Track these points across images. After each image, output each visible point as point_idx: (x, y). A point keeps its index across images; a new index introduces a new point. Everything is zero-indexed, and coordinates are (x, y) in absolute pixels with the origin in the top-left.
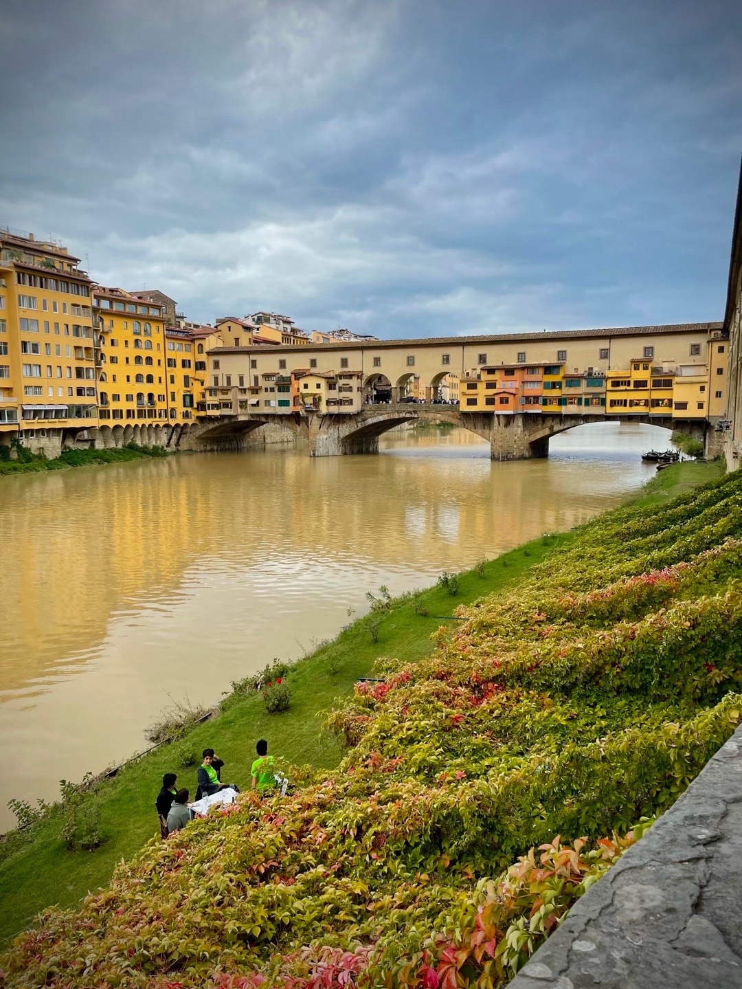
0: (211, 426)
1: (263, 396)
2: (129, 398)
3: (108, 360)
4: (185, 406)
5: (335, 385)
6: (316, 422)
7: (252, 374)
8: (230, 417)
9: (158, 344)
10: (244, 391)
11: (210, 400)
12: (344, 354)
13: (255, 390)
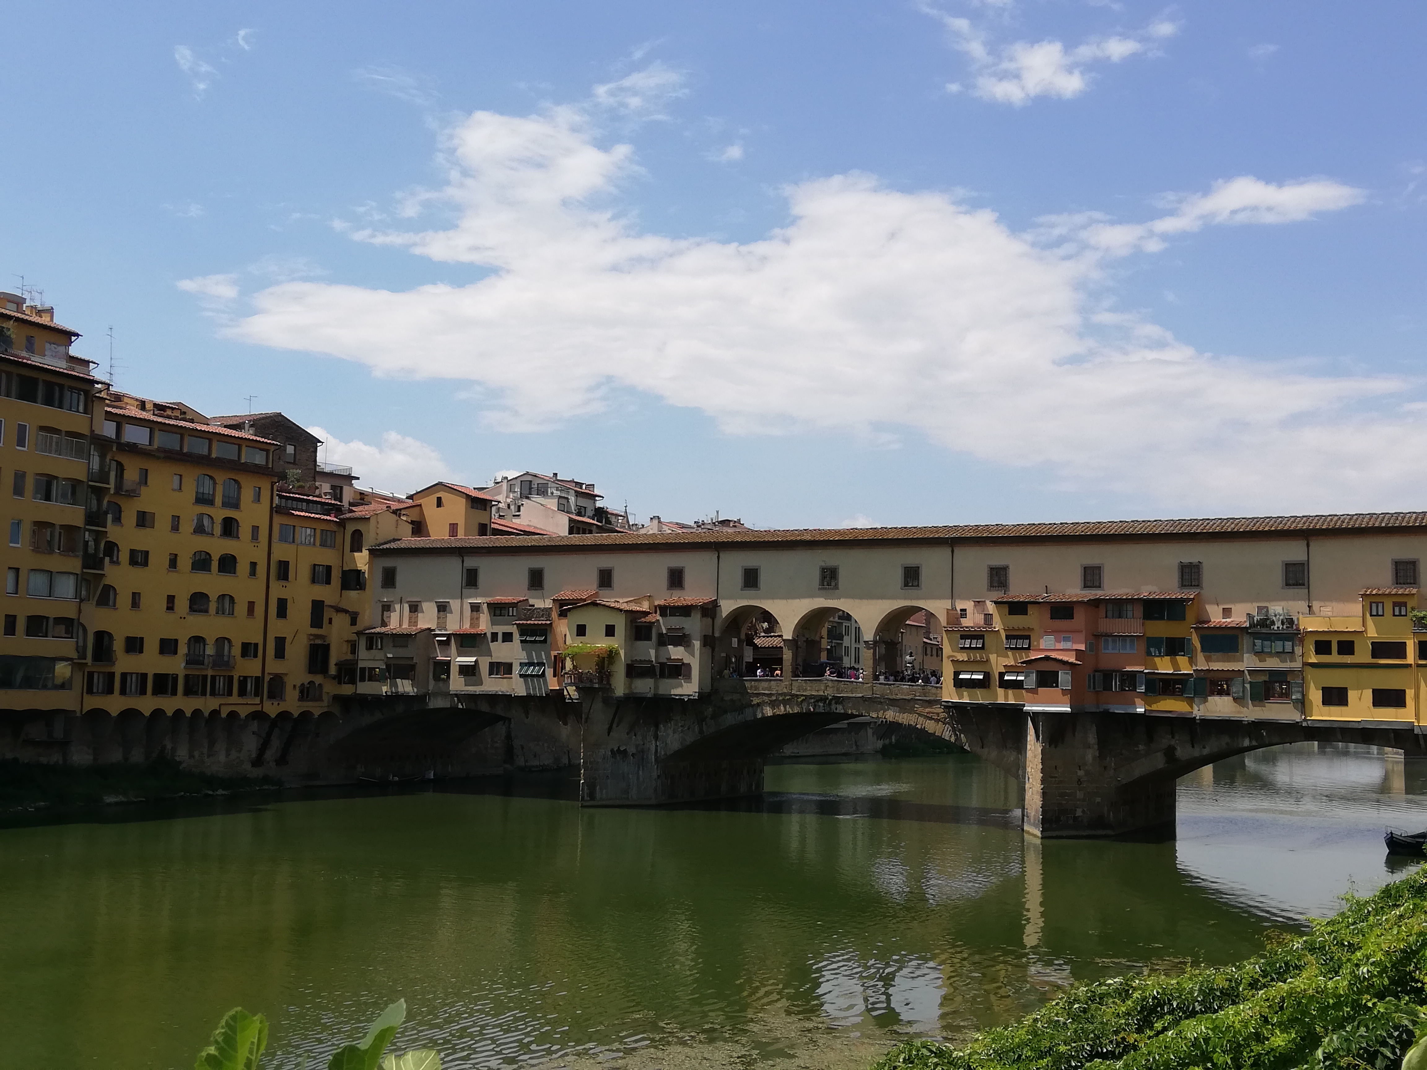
0: (366, 720)
2: (168, 647)
3: (124, 556)
4: (307, 670)
5: (649, 629)
6: (602, 717)
7: (465, 602)
8: (411, 700)
9: (255, 529)
10: (445, 640)
11: (366, 659)
12: (675, 560)
13: (471, 637)
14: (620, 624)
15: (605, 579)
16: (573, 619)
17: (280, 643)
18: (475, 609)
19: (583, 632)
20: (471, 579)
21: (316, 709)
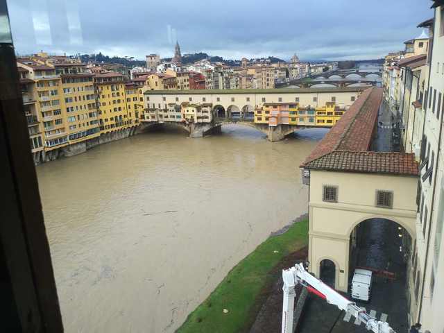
0: (147, 125)
1: (169, 114)
2: (112, 119)
3: (102, 105)
4: (135, 117)
5: (200, 110)
6: (193, 126)
7: (164, 103)
8: (156, 122)
9: (122, 93)
10: (161, 110)
11: (146, 115)
12: (204, 96)
13: (166, 111)
14: (195, 109)
15: (191, 99)
16: (186, 109)
17: (130, 113)
18: (166, 105)
19: (188, 111)
20: (164, 99)
21: (138, 124)
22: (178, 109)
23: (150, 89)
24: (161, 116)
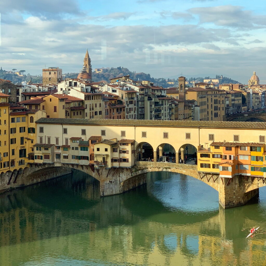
0: (37, 169)
1: (71, 153)
4: (20, 157)
5: (117, 149)
6: (105, 173)
7: (64, 137)
8: (49, 164)
9: (5, 121)
10: (59, 148)
11: (37, 153)
12: (123, 128)
13: (66, 147)
14: (109, 147)
15: (103, 133)
16: (96, 147)
17: (13, 151)
18: (67, 140)
19: (98, 150)
20: (65, 131)
21: (23, 167)
22: (84, 146)
23: (44, 116)
24: (58, 156)
